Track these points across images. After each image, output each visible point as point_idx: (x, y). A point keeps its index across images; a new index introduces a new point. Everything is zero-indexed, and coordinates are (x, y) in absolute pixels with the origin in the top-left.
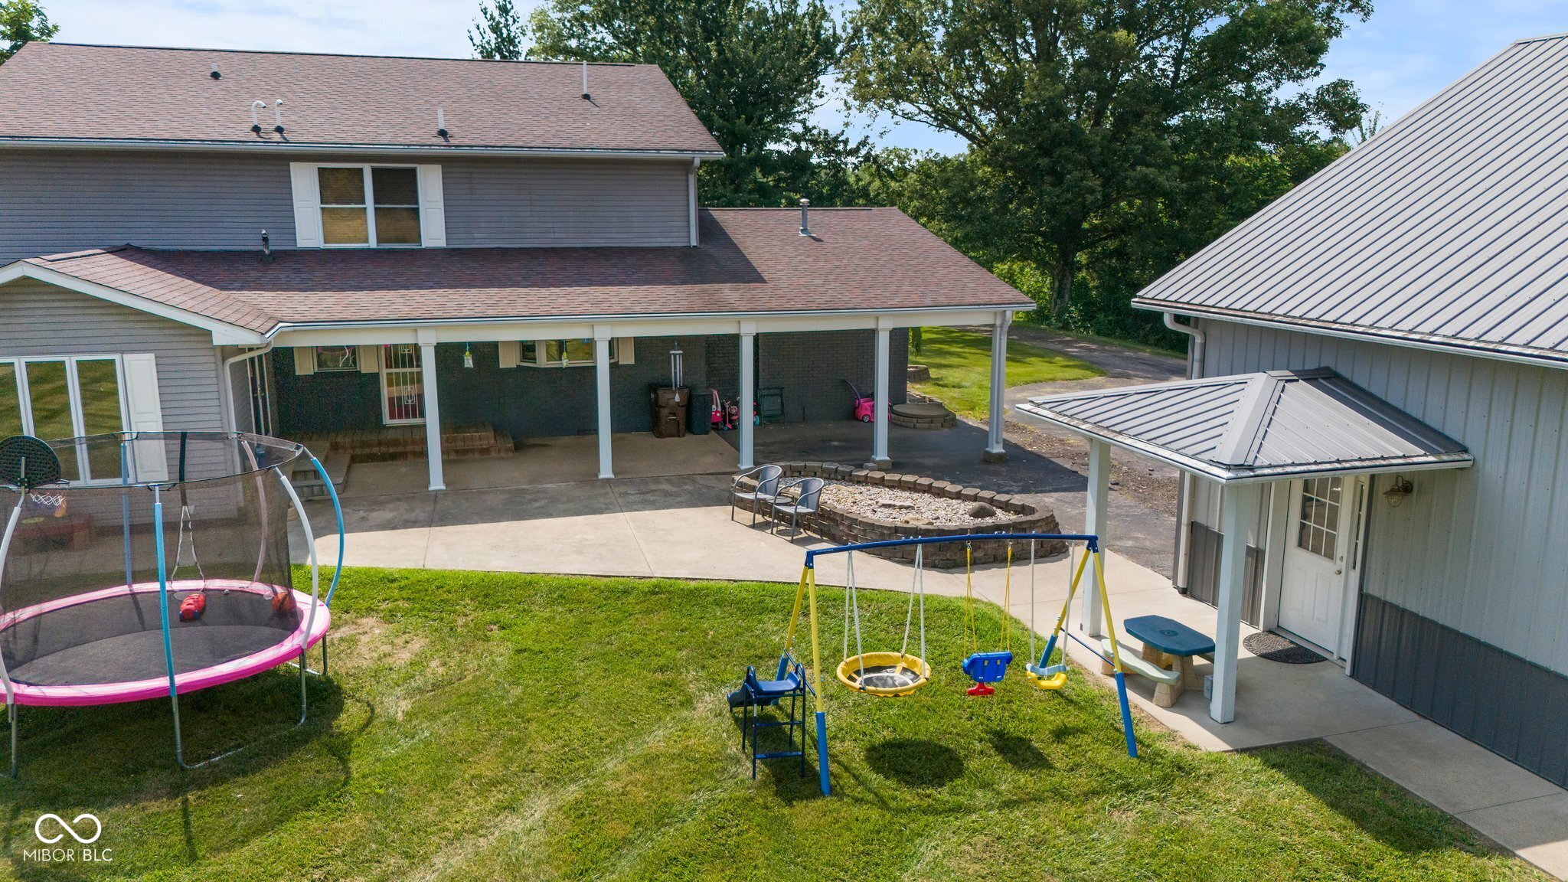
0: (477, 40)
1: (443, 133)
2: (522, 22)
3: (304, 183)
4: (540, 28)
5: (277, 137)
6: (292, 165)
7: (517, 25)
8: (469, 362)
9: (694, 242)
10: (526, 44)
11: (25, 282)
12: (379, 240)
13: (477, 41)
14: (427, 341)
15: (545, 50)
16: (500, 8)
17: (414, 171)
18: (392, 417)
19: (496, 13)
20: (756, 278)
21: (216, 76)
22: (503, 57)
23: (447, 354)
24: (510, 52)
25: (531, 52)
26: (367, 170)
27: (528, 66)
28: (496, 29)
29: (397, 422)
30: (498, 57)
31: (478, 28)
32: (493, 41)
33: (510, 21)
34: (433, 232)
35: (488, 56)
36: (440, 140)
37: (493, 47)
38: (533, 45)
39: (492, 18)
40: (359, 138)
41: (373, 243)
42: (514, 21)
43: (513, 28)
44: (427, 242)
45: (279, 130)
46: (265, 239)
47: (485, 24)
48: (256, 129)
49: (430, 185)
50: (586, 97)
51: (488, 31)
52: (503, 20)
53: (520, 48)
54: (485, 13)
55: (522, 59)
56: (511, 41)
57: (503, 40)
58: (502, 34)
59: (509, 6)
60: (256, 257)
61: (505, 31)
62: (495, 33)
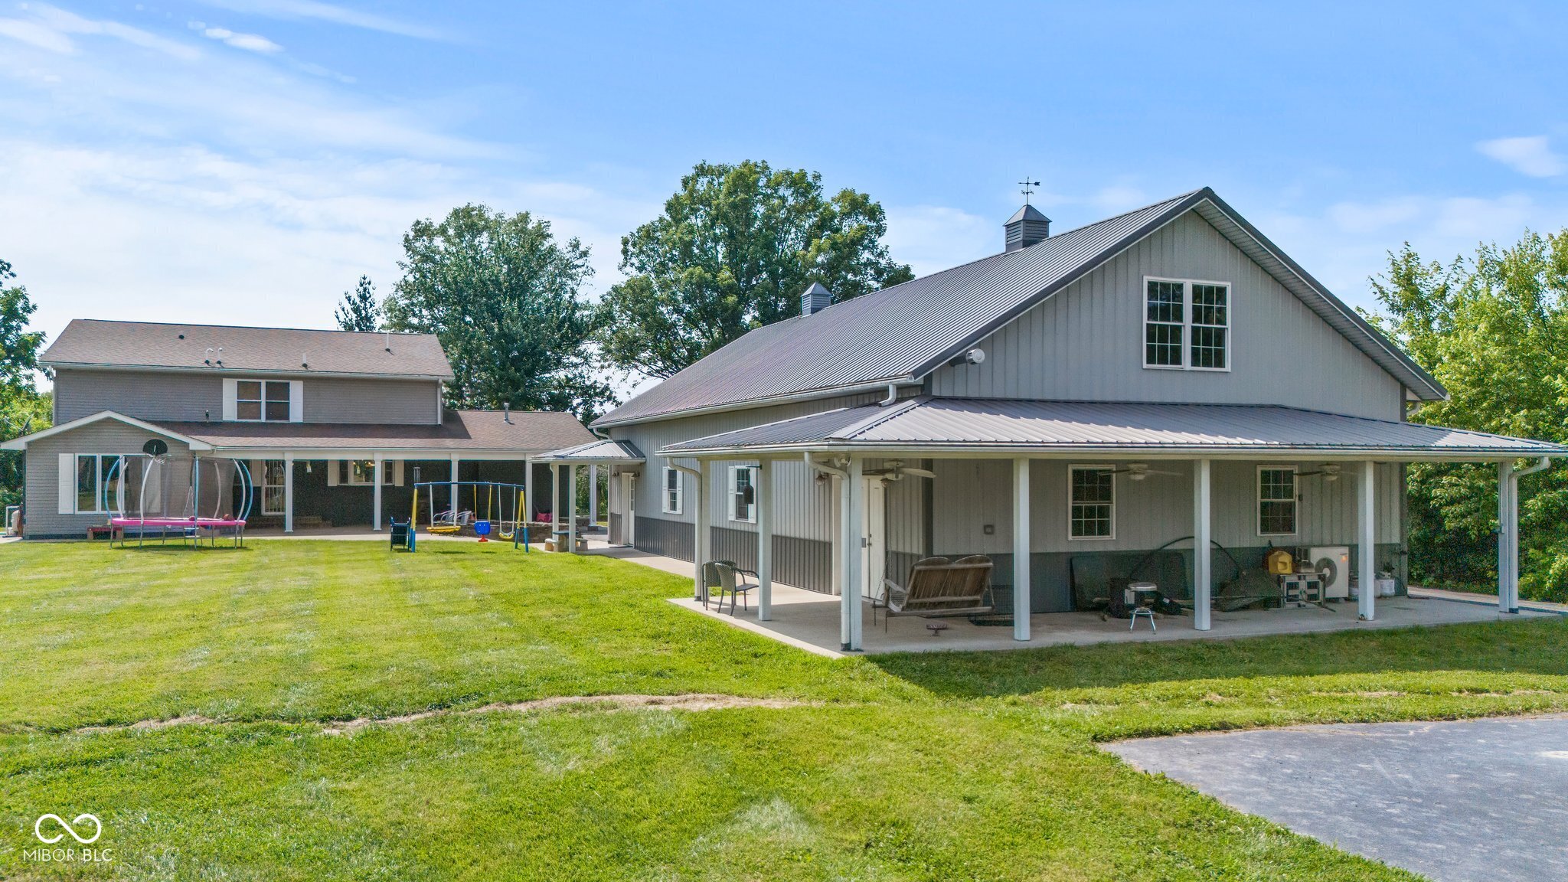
0: (342, 317)
1: (305, 365)
2: (376, 306)
3: (230, 389)
4: (390, 310)
5: (218, 366)
6: (224, 380)
7: (373, 308)
8: (309, 469)
9: (439, 423)
10: (379, 321)
11: (109, 420)
12: (267, 418)
13: (342, 320)
14: (289, 459)
15: (394, 325)
16: (360, 296)
17: (288, 384)
18: (267, 511)
19: (358, 300)
20: (466, 436)
21: (181, 337)
22: (361, 329)
23: (299, 466)
24: (367, 327)
25: (383, 327)
26: (263, 383)
27: (379, 336)
28: (356, 310)
29: (269, 513)
30: (357, 330)
31: (343, 310)
32: (354, 319)
33: (368, 305)
34: (296, 414)
35: (349, 328)
36: (304, 369)
37: (354, 323)
38: (386, 322)
39: (354, 303)
40: (260, 367)
41: (263, 419)
42: (371, 306)
43: (370, 311)
44: (292, 420)
45: (219, 362)
46: (207, 415)
47: (348, 307)
48: (207, 362)
49: (296, 391)
50: (388, 350)
51: (351, 312)
52: (362, 305)
53: (374, 324)
54: (349, 300)
55: (376, 331)
56: (368, 319)
57: (362, 319)
58: (361, 314)
59: (368, 295)
60: (203, 424)
61: (363, 312)
62: (356, 313)
